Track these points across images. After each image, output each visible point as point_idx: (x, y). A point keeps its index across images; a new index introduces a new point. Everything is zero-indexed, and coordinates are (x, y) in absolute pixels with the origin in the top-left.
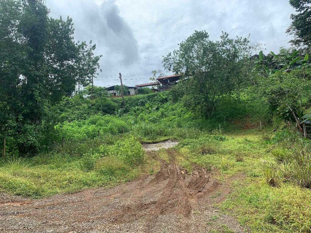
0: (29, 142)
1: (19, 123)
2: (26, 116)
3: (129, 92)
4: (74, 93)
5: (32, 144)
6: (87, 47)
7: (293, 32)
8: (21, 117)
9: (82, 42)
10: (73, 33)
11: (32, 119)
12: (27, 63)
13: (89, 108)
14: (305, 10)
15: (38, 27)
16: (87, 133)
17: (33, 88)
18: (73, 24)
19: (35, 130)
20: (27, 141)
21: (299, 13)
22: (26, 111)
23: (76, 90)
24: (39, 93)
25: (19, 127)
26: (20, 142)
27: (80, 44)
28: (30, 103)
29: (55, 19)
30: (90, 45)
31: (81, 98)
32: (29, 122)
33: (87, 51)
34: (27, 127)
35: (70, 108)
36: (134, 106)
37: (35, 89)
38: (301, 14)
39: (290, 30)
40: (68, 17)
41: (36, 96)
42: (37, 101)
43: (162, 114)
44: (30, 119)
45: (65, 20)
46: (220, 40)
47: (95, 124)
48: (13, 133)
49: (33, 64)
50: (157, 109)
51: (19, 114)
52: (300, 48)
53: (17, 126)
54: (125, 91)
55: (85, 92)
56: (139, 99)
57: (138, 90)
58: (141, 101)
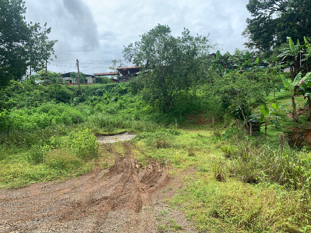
3: (86, 81)
4: (24, 77)
7: (248, 35)
9: (36, 24)
14: (259, 15)
16: (38, 122)
21: (254, 17)
23: (27, 74)
27: (33, 25)
30: (45, 27)
31: (33, 83)
33: (41, 34)
35: (19, 93)
36: (91, 96)
38: (255, 19)
39: (245, 33)
43: (121, 105)
46: (181, 36)
47: (47, 112)
50: (116, 100)
52: (252, 50)
54: (83, 78)
55: (37, 76)
56: (96, 89)
57: (96, 79)
58: (98, 91)
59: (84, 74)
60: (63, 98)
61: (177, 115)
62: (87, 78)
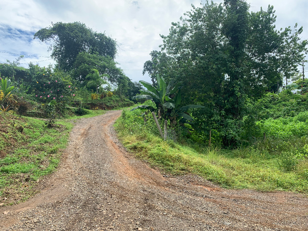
0: (230, 135)
1: (222, 118)
2: (227, 111)
4: (281, 89)
5: (233, 137)
6: (291, 32)
8: (223, 112)
9: (286, 29)
10: (274, 21)
11: (233, 114)
12: (228, 61)
13: (298, 104)
15: (238, 24)
16: (294, 131)
17: (233, 84)
18: (274, 12)
19: (236, 125)
20: (228, 134)
22: (228, 107)
23: (283, 86)
24: (240, 89)
25: (222, 121)
26: (223, 134)
27: (283, 30)
28: (231, 99)
29: (256, 12)
30: (295, 29)
31: (289, 93)
32: (230, 116)
33: (291, 37)
34: (228, 122)
35: (275, 104)
37: (236, 85)
40: (269, 6)
41: (236, 92)
42: (237, 96)
44: (232, 113)
45: (266, 10)
47: (304, 121)
48: (217, 127)
49: (234, 62)
51: (222, 109)
53: (220, 120)
55: (293, 86)
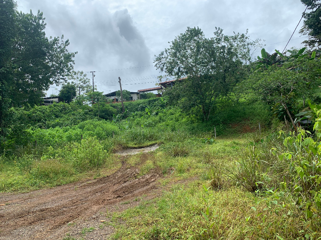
3: (132, 98)
7: (307, 32)
10: (44, 28)
13: (86, 114)
14: (317, 7)
21: (311, 10)
30: (62, 40)
38: (313, 12)
39: (303, 31)
40: (39, 11)
45: (35, 14)
46: (214, 36)
50: (157, 114)
56: (139, 104)
57: (140, 96)
58: (141, 106)
59: (129, 92)
60: (106, 115)
61: (216, 123)
62: (132, 95)
